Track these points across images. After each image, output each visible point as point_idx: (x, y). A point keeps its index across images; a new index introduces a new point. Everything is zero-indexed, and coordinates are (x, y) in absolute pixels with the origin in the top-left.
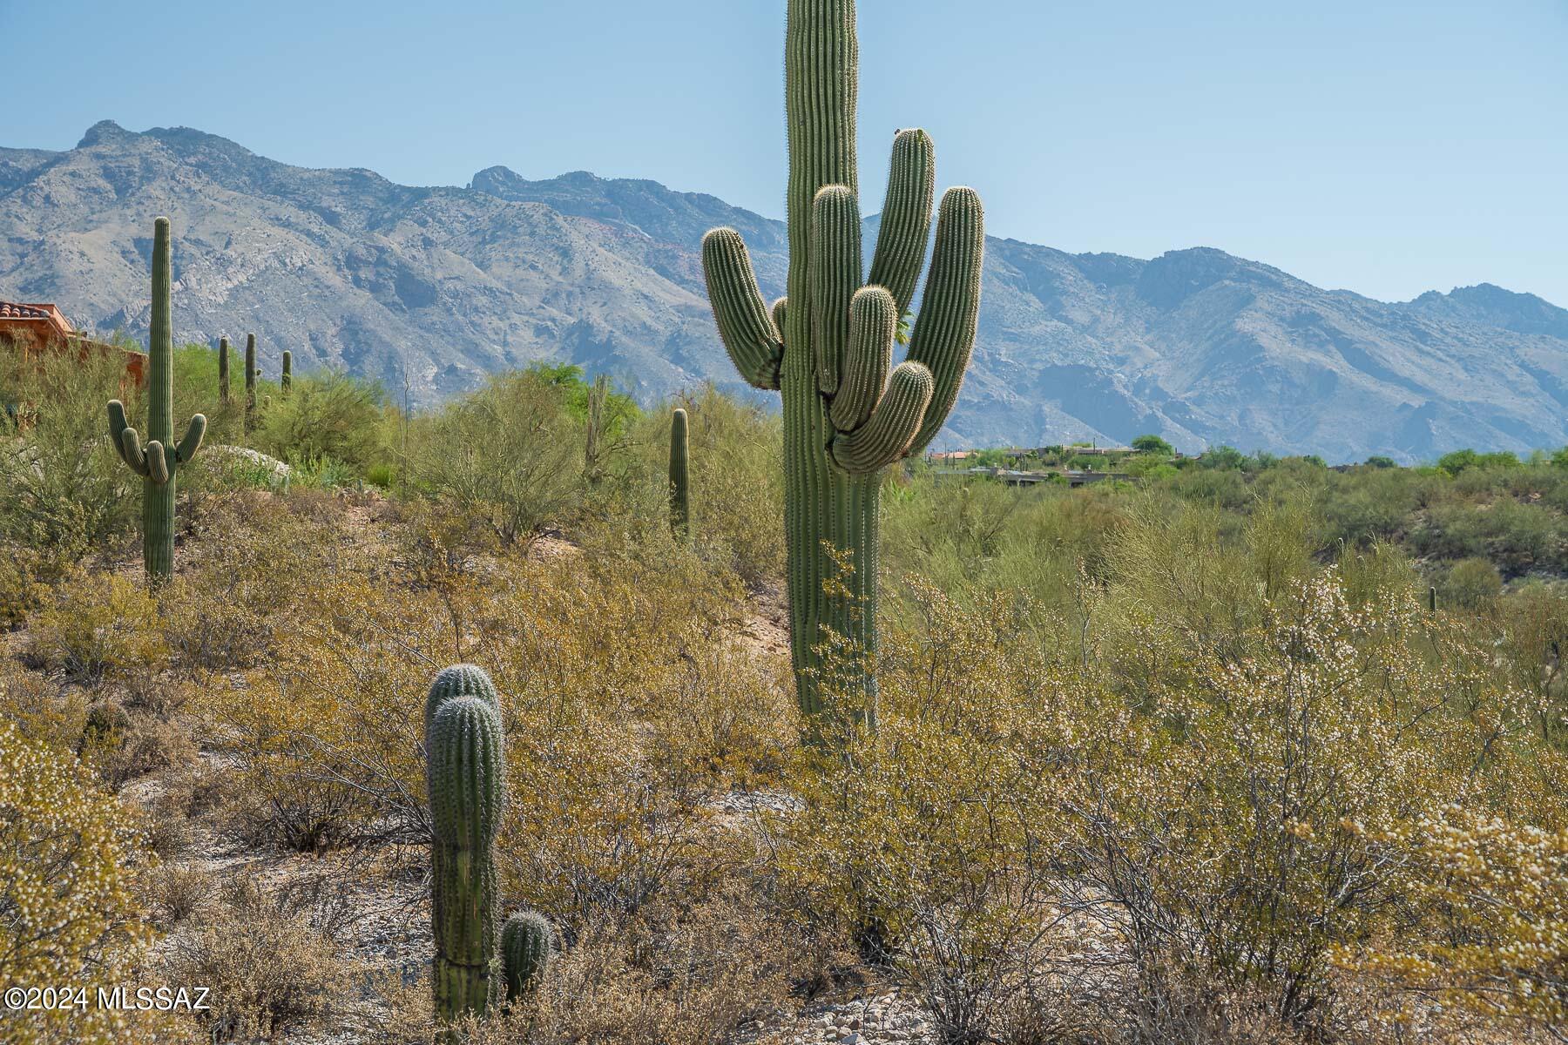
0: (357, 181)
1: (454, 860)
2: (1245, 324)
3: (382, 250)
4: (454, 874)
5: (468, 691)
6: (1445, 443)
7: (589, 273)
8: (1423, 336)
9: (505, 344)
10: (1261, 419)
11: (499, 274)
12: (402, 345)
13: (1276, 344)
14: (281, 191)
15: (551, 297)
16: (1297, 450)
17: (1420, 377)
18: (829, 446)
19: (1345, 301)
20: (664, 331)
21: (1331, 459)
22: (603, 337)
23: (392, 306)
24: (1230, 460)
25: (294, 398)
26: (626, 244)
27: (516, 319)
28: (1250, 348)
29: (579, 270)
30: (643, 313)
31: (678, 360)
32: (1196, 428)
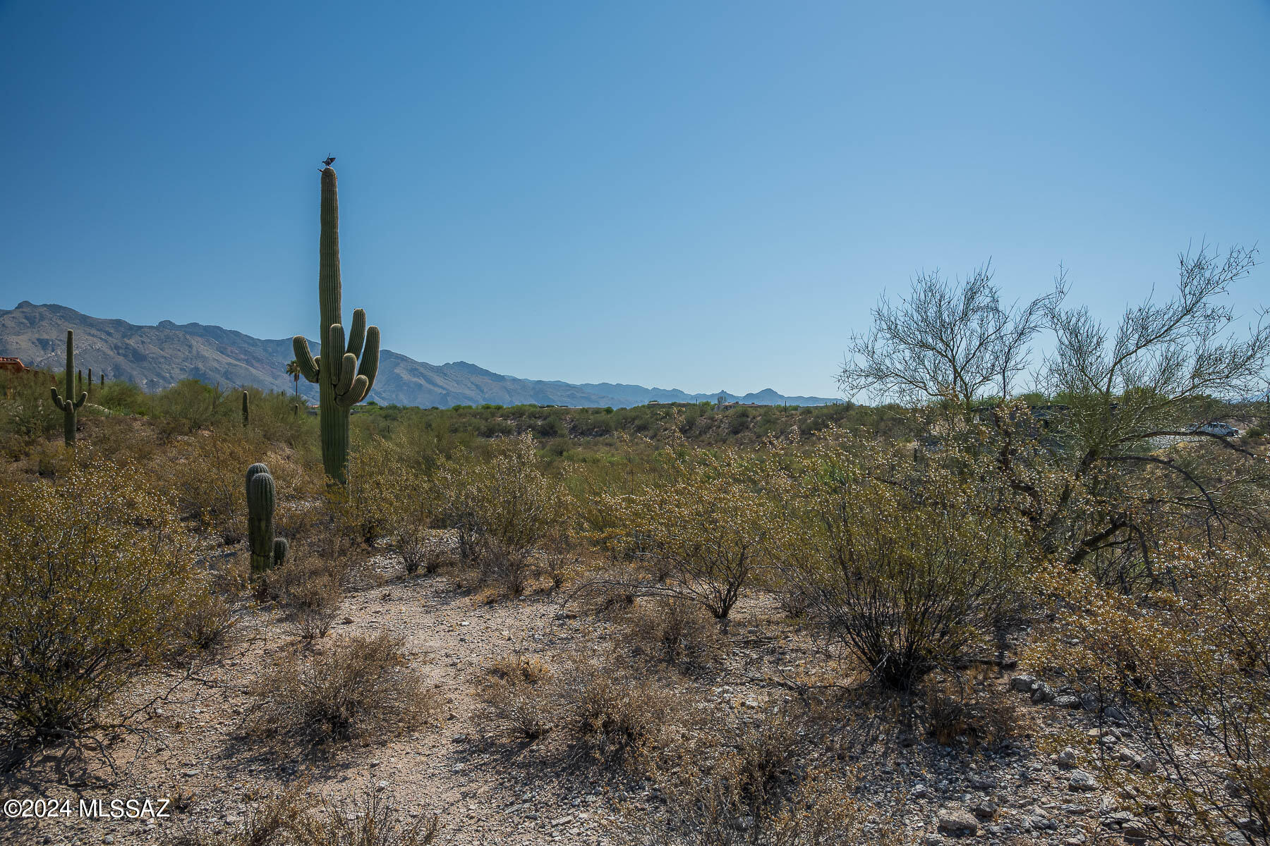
0: (118, 323)
1: (260, 523)
2: (397, 371)
3: (127, 344)
4: (259, 528)
5: (261, 472)
6: (452, 403)
7: (198, 353)
8: (445, 375)
9: (170, 373)
10: (402, 396)
11: (167, 353)
12: (135, 373)
13: (406, 376)
14: (91, 325)
15: (185, 360)
16: (413, 405)
17: (445, 386)
18: (335, 399)
19: (425, 365)
20: (223, 370)
21: (422, 407)
22: (203, 372)
23: (131, 361)
24: (395, 407)
25: (106, 389)
26: (210, 344)
27: (174, 366)
28: (398, 377)
29: (194, 352)
30: (216, 365)
31: (227, 379)
32: (383, 399)
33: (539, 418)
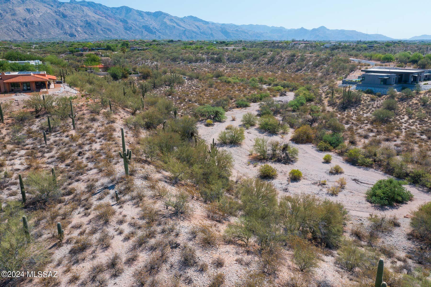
11: (75, 14)
12: (64, 23)
13: (168, 23)
17: (184, 26)
23: (62, 18)
26: (90, 10)
29: (85, 13)
31: (99, 24)
33: (215, 54)
